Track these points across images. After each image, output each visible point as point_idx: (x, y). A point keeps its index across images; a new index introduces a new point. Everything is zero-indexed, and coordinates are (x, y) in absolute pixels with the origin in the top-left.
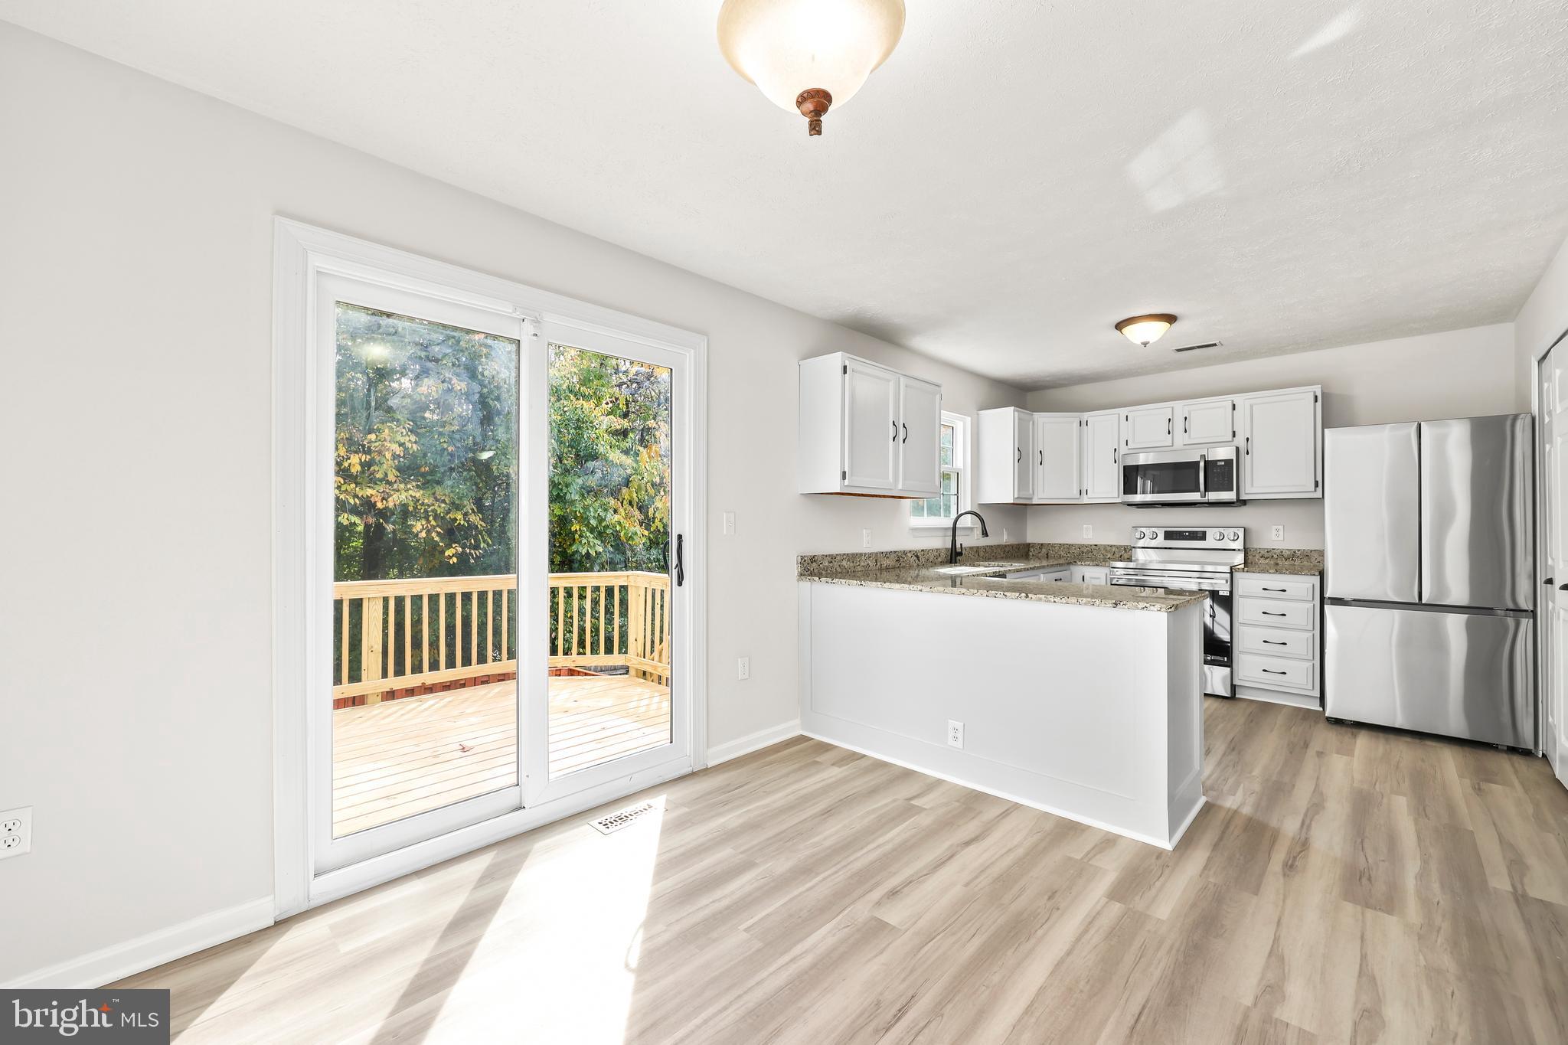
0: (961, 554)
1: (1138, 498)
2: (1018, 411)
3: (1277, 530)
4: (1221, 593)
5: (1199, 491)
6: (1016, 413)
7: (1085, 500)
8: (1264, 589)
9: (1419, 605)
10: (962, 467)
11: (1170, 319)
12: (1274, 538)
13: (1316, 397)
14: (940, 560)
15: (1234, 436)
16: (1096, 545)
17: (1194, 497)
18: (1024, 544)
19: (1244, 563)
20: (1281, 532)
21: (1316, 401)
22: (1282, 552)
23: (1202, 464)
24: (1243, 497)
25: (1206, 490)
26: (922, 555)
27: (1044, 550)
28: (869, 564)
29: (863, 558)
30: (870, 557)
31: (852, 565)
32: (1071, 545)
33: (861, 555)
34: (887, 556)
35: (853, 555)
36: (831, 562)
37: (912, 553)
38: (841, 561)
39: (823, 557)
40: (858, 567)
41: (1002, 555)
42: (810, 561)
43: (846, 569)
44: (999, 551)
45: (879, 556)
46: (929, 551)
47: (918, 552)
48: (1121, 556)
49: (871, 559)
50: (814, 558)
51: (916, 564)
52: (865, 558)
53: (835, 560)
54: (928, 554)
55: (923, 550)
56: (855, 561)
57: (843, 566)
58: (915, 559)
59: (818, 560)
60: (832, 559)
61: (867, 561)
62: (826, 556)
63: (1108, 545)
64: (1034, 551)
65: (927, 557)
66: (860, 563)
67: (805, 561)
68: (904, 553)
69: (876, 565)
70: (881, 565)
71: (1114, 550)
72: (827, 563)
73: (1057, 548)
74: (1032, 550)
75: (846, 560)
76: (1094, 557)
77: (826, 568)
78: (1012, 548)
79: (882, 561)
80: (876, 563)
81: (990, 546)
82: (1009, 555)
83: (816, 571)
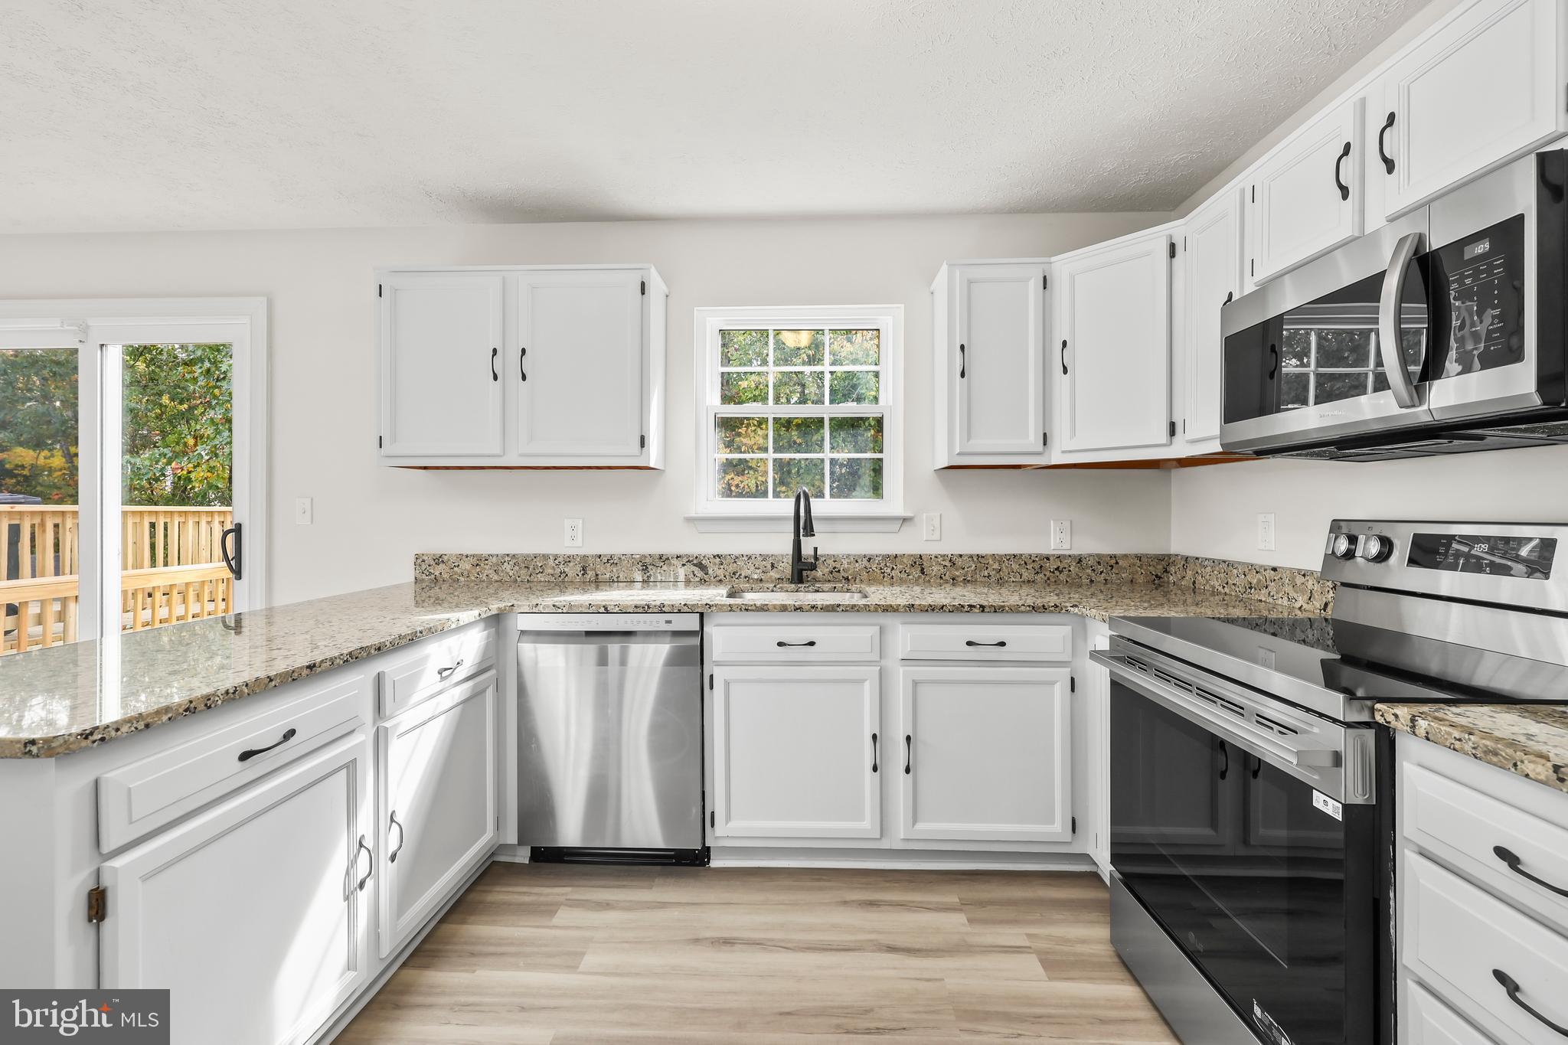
0: (814, 566)
7: (1180, 449)
10: (891, 403)
26: (715, 564)
27: (1189, 573)
28: (564, 572)
29: (551, 562)
30: (570, 561)
31: (523, 572)
32: (1230, 564)
33: (546, 557)
34: (612, 561)
35: (526, 557)
36: (477, 565)
37: (685, 560)
38: (499, 565)
39: (460, 557)
40: (539, 576)
41: (1026, 576)
42: (432, 562)
43: (510, 577)
44: (1015, 567)
45: (590, 561)
46: (737, 558)
47: (702, 558)
48: (1326, 605)
49: (571, 564)
50: (440, 557)
51: (698, 579)
52: (557, 562)
53: (486, 562)
54: (735, 562)
55: (718, 555)
56: (532, 567)
57: (502, 571)
58: (697, 570)
59: (449, 560)
60: (479, 561)
61: (561, 566)
62: (467, 557)
63: (1299, 571)
64: (1175, 573)
65: (731, 569)
66: (544, 570)
67: (423, 561)
68: (661, 558)
69: (583, 575)
70: (597, 575)
71: (1310, 586)
72: (468, 567)
73: (1209, 569)
74: (1172, 569)
75: (510, 563)
76: (1271, 600)
77: (465, 573)
78: (1080, 561)
79: (600, 569)
80: (582, 572)
81: (971, 557)
82: (1063, 577)
83: (445, 576)
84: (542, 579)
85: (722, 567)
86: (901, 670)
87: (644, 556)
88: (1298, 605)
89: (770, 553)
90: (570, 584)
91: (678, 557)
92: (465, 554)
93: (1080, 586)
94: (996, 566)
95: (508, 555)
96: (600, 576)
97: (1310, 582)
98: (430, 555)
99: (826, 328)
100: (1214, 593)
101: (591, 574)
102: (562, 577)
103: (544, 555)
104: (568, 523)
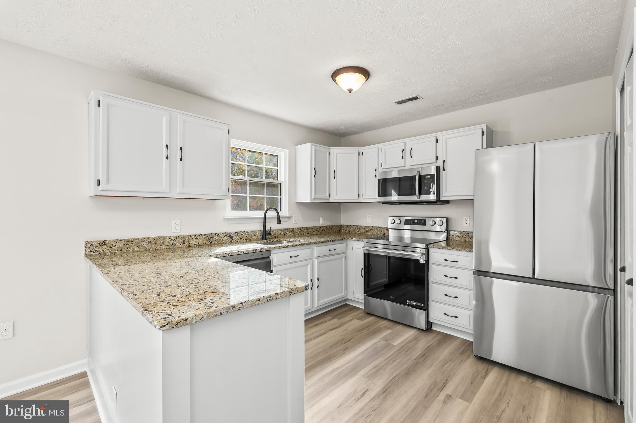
0: (270, 234)
1: (388, 199)
2: (314, 145)
3: (466, 220)
4: (421, 262)
5: (415, 194)
6: (313, 147)
7: (361, 200)
8: (445, 260)
9: (532, 280)
10: (283, 180)
11: (365, 73)
12: (465, 224)
13: (483, 132)
14: (254, 238)
15: (437, 159)
16: (372, 227)
17: (414, 198)
18: (336, 226)
19: (447, 240)
20: (468, 221)
21: (483, 134)
22: (468, 233)
23: (417, 178)
24: (442, 198)
25: (420, 194)
26: (235, 235)
27: (348, 229)
28: (174, 244)
29: (168, 240)
30: (177, 239)
31: (153, 245)
32: (361, 226)
33: (165, 238)
34: (196, 237)
35: (155, 238)
36: (127, 244)
37: (225, 235)
38: (139, 243)
39: (116, 241)
40: (161, 246)
41: (316, 232)
42: (98, 245)
43: (146, 248)
44: (314, 230)
45: (186, 238)
46: (243, 233)
47: (231, 234)
48: (385, 233)
49: (177, 240)
50: (103, 242)
51: (229, 242)
52: (170, 240)
53: (132, 242)
54: (242, 234)
55: (236, 232)
56: (158, 243)
57: (142, 246)
58: (229, 238)
59: (109, 243)
60: (128, 242)
61: (173, 241)
62: (121, 240)
63: (378, 227)
64: (344, 229)
65: (241, 237)
66: (164, 243)
67: (92, 245)
68: (216, 235)
69: (183, 244)
70: (189, 244)
71: (381, 230)
72: (121, 246)
73: (354, 228)
74: (343, 229)
75: (146, 242)
76: (372, 234)
77: (120, 249)
78: (326, 228)
79: (191, 241)
80: (182, 243)
81: (305, 228)
82: (323, 232)
83: (107, 252)
84: (163, 248)
85: (238, 236)
86: (316, 260)
87: (209, 234)
88: (378, 234)
89: (253, 230)
90: (177, 249)
91: (222, 234)
92: (119, 239)
93: (326, 234)
94: (310, 230)
95: (145, 238)
96: (190, 244)
97: (381, 229)
98: (96, 241)
99: (264, 152)
100: (356, 233)
101: (186, 244)
102: (173, 246)
103: (164, 237)
104: (173, 222)
